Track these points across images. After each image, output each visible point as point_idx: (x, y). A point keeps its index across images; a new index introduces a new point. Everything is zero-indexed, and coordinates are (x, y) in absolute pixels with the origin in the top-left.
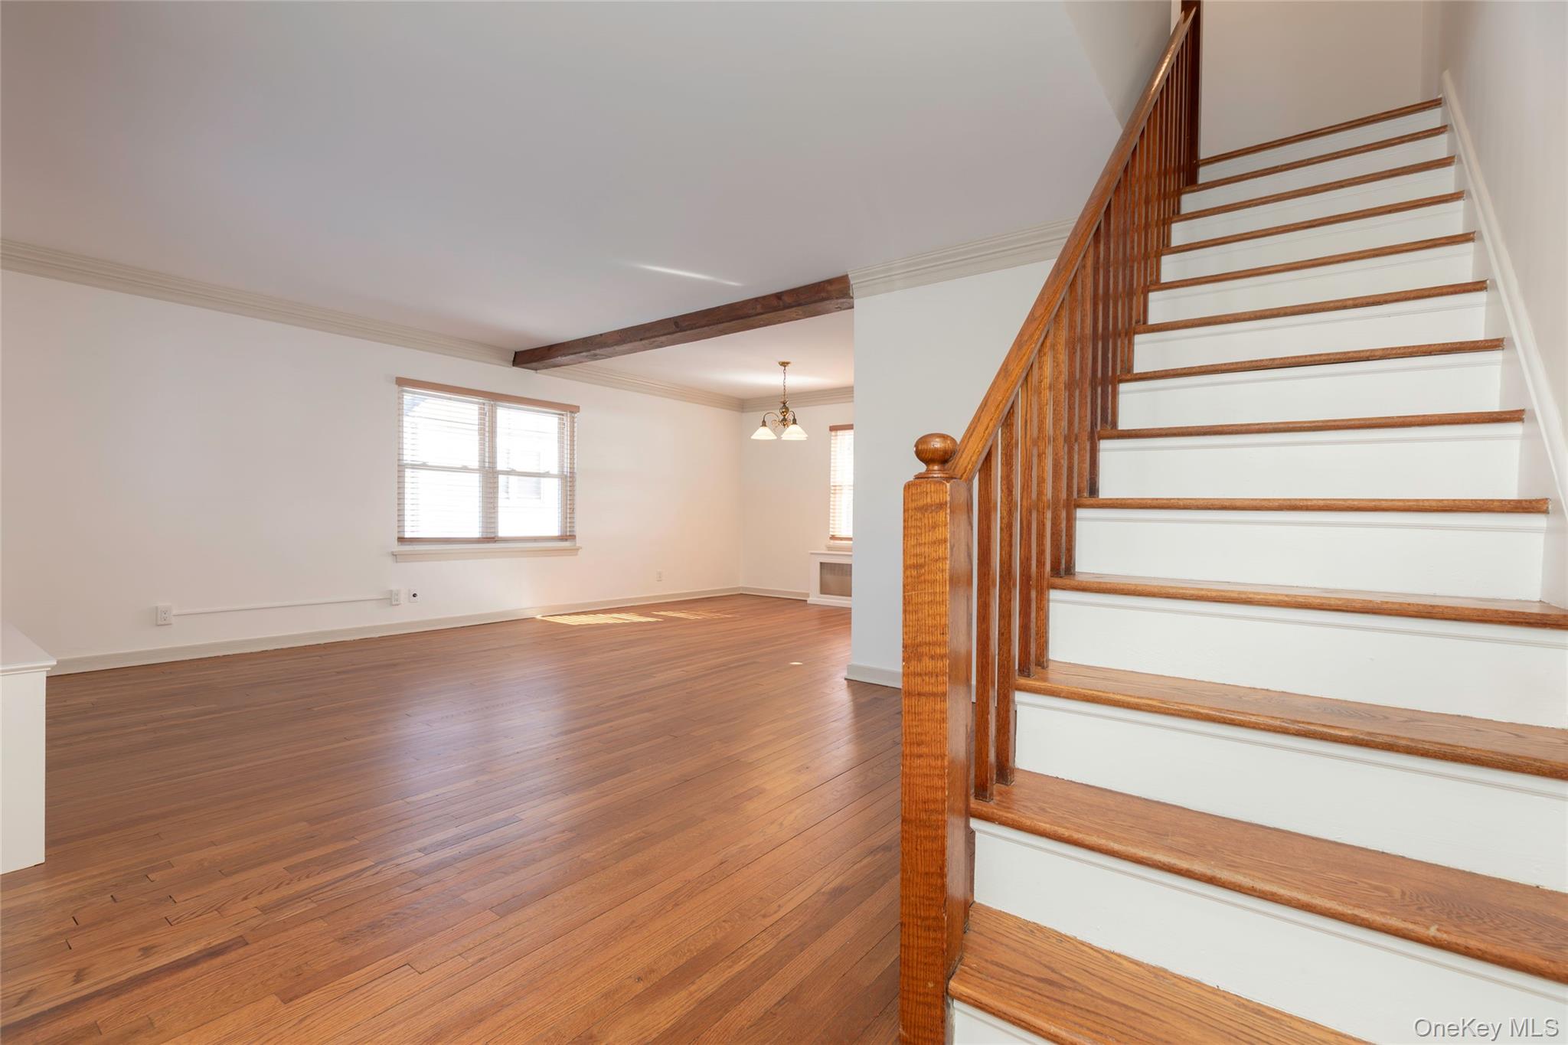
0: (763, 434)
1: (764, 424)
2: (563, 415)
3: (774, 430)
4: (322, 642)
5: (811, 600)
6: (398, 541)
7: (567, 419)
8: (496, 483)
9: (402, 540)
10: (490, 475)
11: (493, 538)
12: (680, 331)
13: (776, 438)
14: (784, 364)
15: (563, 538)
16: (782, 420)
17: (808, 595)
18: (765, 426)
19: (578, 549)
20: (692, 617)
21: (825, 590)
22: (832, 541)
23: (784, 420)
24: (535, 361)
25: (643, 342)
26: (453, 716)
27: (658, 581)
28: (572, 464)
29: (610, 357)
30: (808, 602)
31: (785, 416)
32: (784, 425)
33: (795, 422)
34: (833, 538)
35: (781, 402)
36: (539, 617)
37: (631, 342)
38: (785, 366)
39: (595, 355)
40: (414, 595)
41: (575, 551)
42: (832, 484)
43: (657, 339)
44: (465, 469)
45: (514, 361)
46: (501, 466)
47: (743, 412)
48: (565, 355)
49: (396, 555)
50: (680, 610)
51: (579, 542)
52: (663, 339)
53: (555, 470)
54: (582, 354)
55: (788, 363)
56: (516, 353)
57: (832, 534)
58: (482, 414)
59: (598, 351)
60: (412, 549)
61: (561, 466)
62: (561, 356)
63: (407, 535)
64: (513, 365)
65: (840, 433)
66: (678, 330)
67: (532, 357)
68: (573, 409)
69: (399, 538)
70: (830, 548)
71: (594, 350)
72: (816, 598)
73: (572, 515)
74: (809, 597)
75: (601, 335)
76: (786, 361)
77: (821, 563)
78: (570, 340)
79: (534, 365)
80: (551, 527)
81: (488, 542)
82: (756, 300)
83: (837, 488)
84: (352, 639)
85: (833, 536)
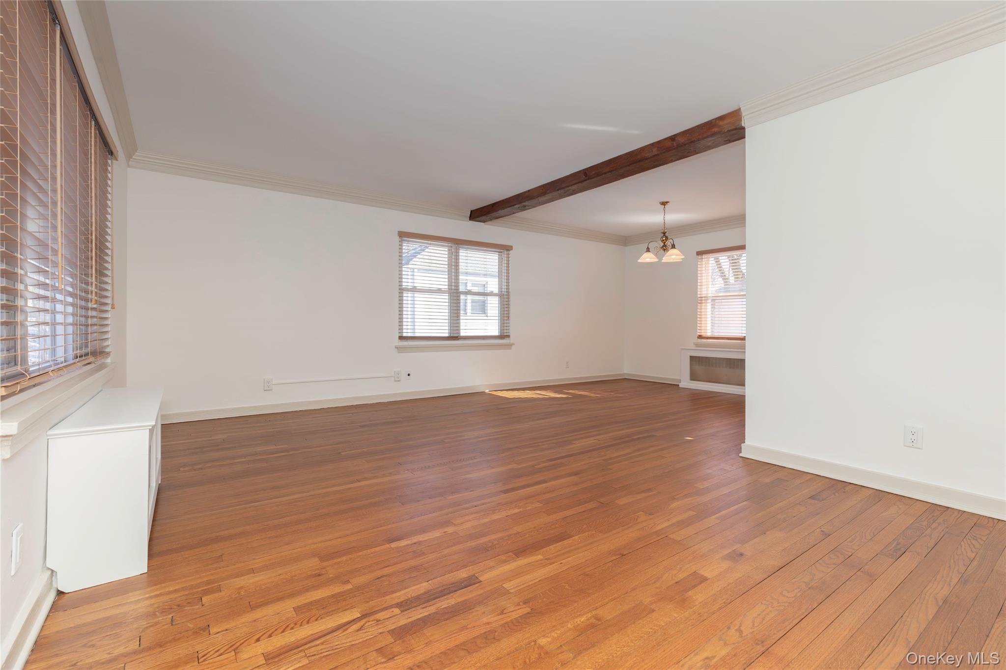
0: (648, 258)
1: (648, 250)
2: (501, 252)
3: (656, 255)
4: (355, 404)
5: (682, 385)
6: (399, 339)
7: (504, 256)
8: (459, 300)
9: (401, 338)
10: (455, 294)
11: (457, 337)
12: (588, 179)
13: (657, 260)
14: (664, 204)
15: (501, 337)
16: (663, 247)
17: (680, 381)
18: (649, 251)
19: (511, 345)
20: (593, 395)
21: (694, 377)
22: (699, 340)
23: (664, 245)
24: (484, 215)
25: (559, 192)
26: (429, 466)
27: (567, 368)
28: (508, 286)
29: (535, 207)
30: (680, 386)
31: (665, 243)
32: (664, 250)
33: (673, 247)
34: (700, 337)
35: (662, 233)
36: (487, 391)
37: (550, 192)
38: (664, 205)
39: (525, 206)
40: (409, 375)
41: (510, 346)
42: (699, 296)
43: (570, 188)
44: (439, 291)
45: (470, 217)
46: (462, 288)
47: (626, 246)
48: (504, 208)
49: (398, 348)
50: (583, 390)
51: (512, 340)
52: (575, 187)
53: (496, 291)
54: (515, 206)
55: (667, 202)
56: (471, 211)
57: (699, 334)
58: (450, 253)
59: (526, 203)
60: (407, 344)
61: (500, 288)
62: (501, 209)
63: (405, 335)
64: (470, 219)
65: (704, 256)
66: (587, 178)
67: (481, 214)
68: (508, 248)
69: (399, 337)
70: (697, 345)
71: (524, 202)
72: (686, 383)
73: (508, 322)
74: (680, 382)
75: (529, 191)
76: (665, 200)
77: (691, 356)
78: (508, 197)
79: (483, 218)
80: (493, 329)
81: (454, 340)
82: (652, 145)
83: (703, 299)
84: (372, 403)
85: (700, 336)
